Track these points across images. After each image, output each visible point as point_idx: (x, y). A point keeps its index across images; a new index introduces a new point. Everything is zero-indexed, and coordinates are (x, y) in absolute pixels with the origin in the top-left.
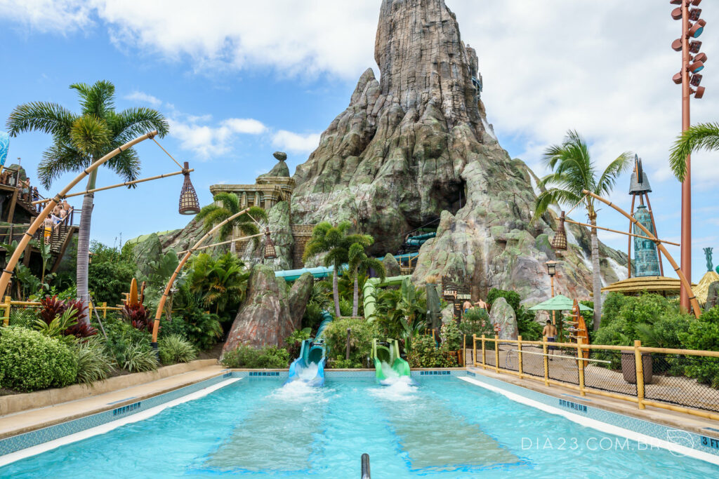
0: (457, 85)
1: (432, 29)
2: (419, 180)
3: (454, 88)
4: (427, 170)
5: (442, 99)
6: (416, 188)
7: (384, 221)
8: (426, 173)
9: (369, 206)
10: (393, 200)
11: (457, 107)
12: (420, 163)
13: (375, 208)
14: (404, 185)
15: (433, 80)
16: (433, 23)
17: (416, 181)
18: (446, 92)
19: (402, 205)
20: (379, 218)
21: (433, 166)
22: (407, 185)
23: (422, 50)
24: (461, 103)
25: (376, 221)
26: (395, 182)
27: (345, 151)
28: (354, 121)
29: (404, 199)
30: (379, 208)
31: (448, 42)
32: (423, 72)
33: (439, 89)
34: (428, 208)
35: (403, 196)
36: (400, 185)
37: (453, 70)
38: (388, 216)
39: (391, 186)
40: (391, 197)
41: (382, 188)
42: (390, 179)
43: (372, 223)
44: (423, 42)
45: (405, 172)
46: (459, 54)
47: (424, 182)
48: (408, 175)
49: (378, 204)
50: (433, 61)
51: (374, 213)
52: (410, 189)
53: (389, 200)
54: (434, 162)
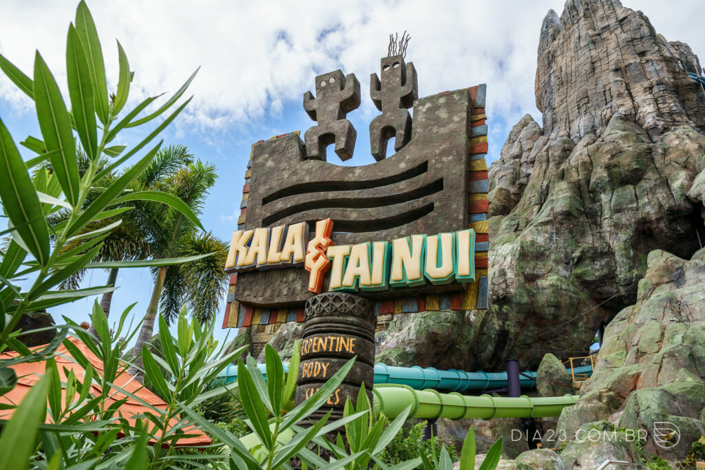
0: (660, 84)
1: (605, 35)
2: (606, 225)
3: (655, 90)
4: (618, 205)
5: (636, 108)
6: (602, 238)
7: (542, 299)
8: (618, 210)
9: (510, 275)
10: (557, 262)
11: (664, 110)
12: (604, 197)
13: (522, 279)
14: (577, 235)
15: (617, 89)
16: (606, 28)
17: (599, 226)
18: (641, 97)
19: (579, 271)
20: (531, 295)
21: (631, 196)
22: (583, 234)
23: (593, 63)
25: (525, 299)
26: (558, 233)
28: (501, 174)
29: (580, 260)
30: (531, 279)
31: (632, 40)
32: (600, 86)
33: (628, 98)
34: (630, 269)
35: (577, 254)
36: (567, 235)
37: (650, 68)
38: (549, 291)
39: (551, 240)
40: (553, 257)
41: (533, 243)
42: (548, 227)
43: (519, 304)
44: (594, 53)
45: (575, 213)
46: (656, 48)
47: (617, 226)
49: (528, 271)
50: (613, 67)
51: (521, 286)
52: (589, 241)
53: (551, 264)
54: (630, 189)
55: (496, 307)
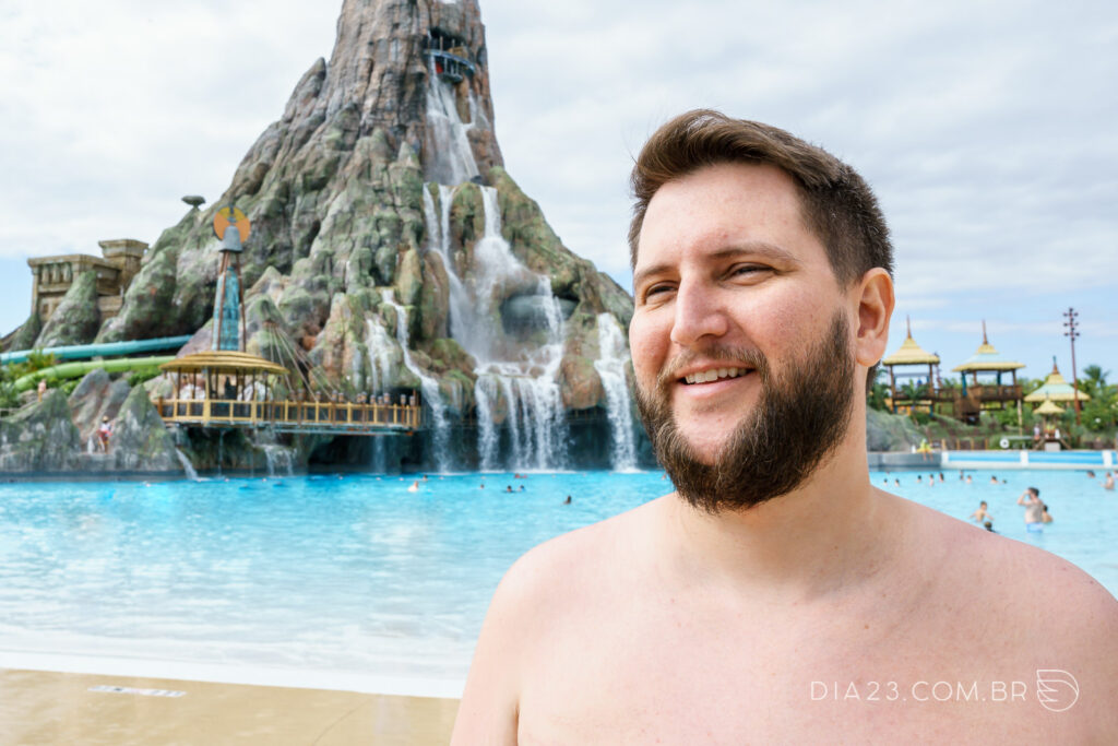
0: (390, 72)
2: (294, 222)
3: (386, 77)
4: (305, 208)
5: (365, 97)
6: (289, 235)
8: (304, 212)
11: (380, 106)
12: (299, 200)
14: (272, 235)
15: (363, 70)
17: (290, 224)
18: (374, 85)
21: (312, 202)
22: (277, 231)
23: (361, 25)
24: (389, 100)
26: (260, 230)
27: (241, 190)
28: (268, 143)
29: (273, 252)
32: (357, 58)
33: (365, 83)
35: (270, 247)
36: (265, 231)
37: (393, 50)
39: (253, 235)
40: (253, 250)
42: (253, 226)
44: (365, 11)
45: (272, 215)
46: (409, 20)
47: (301, 226)
48: (280, 219)
50: (368, 40)
52: (281, 238)
53: (250, 255)
54: (313, 196)
55: (207, 289)
